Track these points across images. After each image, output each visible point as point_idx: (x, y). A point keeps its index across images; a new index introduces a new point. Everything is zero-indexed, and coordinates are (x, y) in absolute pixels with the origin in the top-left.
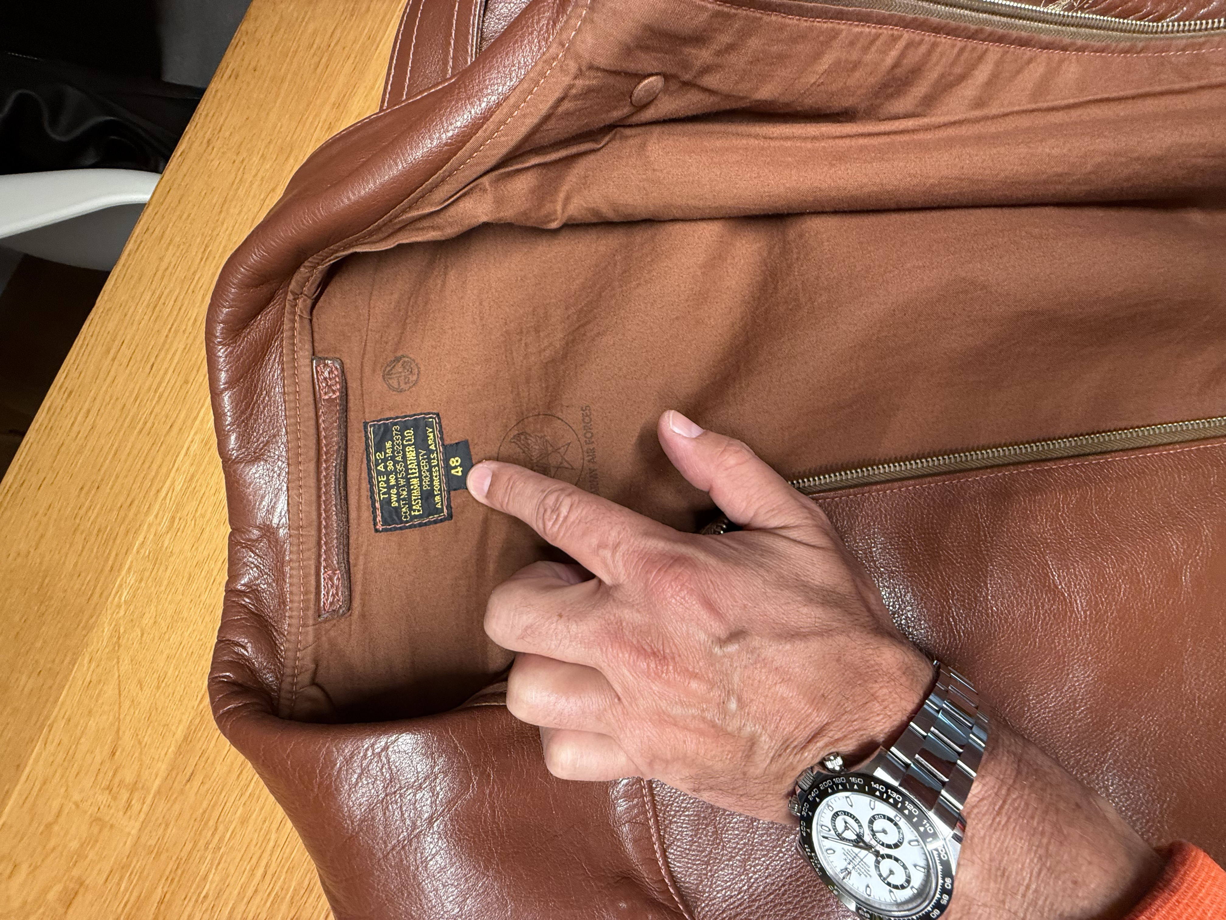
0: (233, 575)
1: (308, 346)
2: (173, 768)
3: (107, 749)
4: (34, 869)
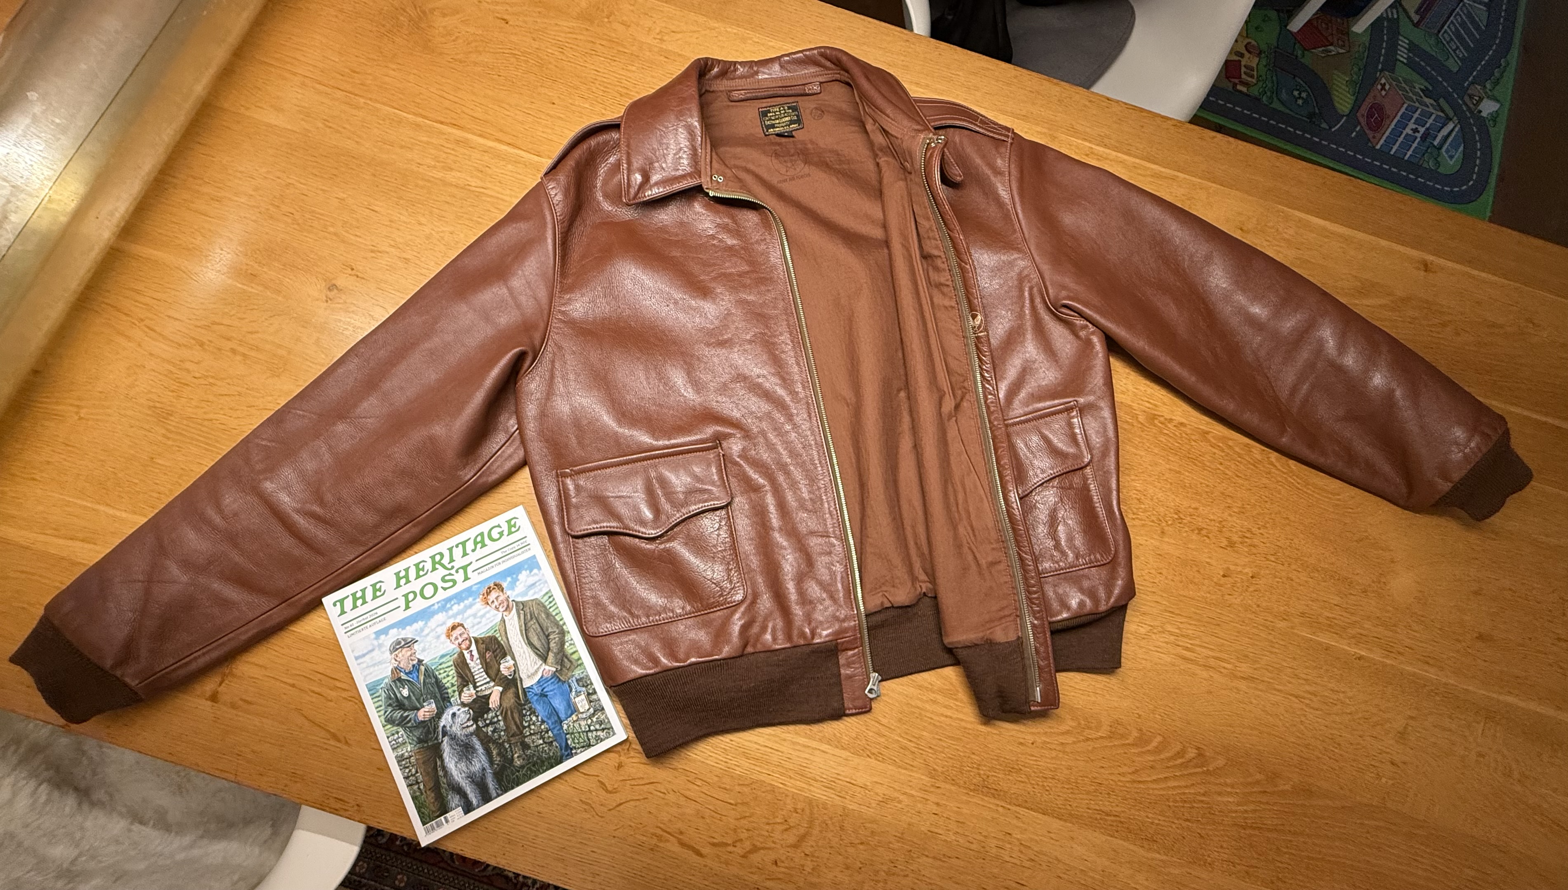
0: (741, 63)
1: (824, 80)
3: (675, 30)
4: (632, 11)
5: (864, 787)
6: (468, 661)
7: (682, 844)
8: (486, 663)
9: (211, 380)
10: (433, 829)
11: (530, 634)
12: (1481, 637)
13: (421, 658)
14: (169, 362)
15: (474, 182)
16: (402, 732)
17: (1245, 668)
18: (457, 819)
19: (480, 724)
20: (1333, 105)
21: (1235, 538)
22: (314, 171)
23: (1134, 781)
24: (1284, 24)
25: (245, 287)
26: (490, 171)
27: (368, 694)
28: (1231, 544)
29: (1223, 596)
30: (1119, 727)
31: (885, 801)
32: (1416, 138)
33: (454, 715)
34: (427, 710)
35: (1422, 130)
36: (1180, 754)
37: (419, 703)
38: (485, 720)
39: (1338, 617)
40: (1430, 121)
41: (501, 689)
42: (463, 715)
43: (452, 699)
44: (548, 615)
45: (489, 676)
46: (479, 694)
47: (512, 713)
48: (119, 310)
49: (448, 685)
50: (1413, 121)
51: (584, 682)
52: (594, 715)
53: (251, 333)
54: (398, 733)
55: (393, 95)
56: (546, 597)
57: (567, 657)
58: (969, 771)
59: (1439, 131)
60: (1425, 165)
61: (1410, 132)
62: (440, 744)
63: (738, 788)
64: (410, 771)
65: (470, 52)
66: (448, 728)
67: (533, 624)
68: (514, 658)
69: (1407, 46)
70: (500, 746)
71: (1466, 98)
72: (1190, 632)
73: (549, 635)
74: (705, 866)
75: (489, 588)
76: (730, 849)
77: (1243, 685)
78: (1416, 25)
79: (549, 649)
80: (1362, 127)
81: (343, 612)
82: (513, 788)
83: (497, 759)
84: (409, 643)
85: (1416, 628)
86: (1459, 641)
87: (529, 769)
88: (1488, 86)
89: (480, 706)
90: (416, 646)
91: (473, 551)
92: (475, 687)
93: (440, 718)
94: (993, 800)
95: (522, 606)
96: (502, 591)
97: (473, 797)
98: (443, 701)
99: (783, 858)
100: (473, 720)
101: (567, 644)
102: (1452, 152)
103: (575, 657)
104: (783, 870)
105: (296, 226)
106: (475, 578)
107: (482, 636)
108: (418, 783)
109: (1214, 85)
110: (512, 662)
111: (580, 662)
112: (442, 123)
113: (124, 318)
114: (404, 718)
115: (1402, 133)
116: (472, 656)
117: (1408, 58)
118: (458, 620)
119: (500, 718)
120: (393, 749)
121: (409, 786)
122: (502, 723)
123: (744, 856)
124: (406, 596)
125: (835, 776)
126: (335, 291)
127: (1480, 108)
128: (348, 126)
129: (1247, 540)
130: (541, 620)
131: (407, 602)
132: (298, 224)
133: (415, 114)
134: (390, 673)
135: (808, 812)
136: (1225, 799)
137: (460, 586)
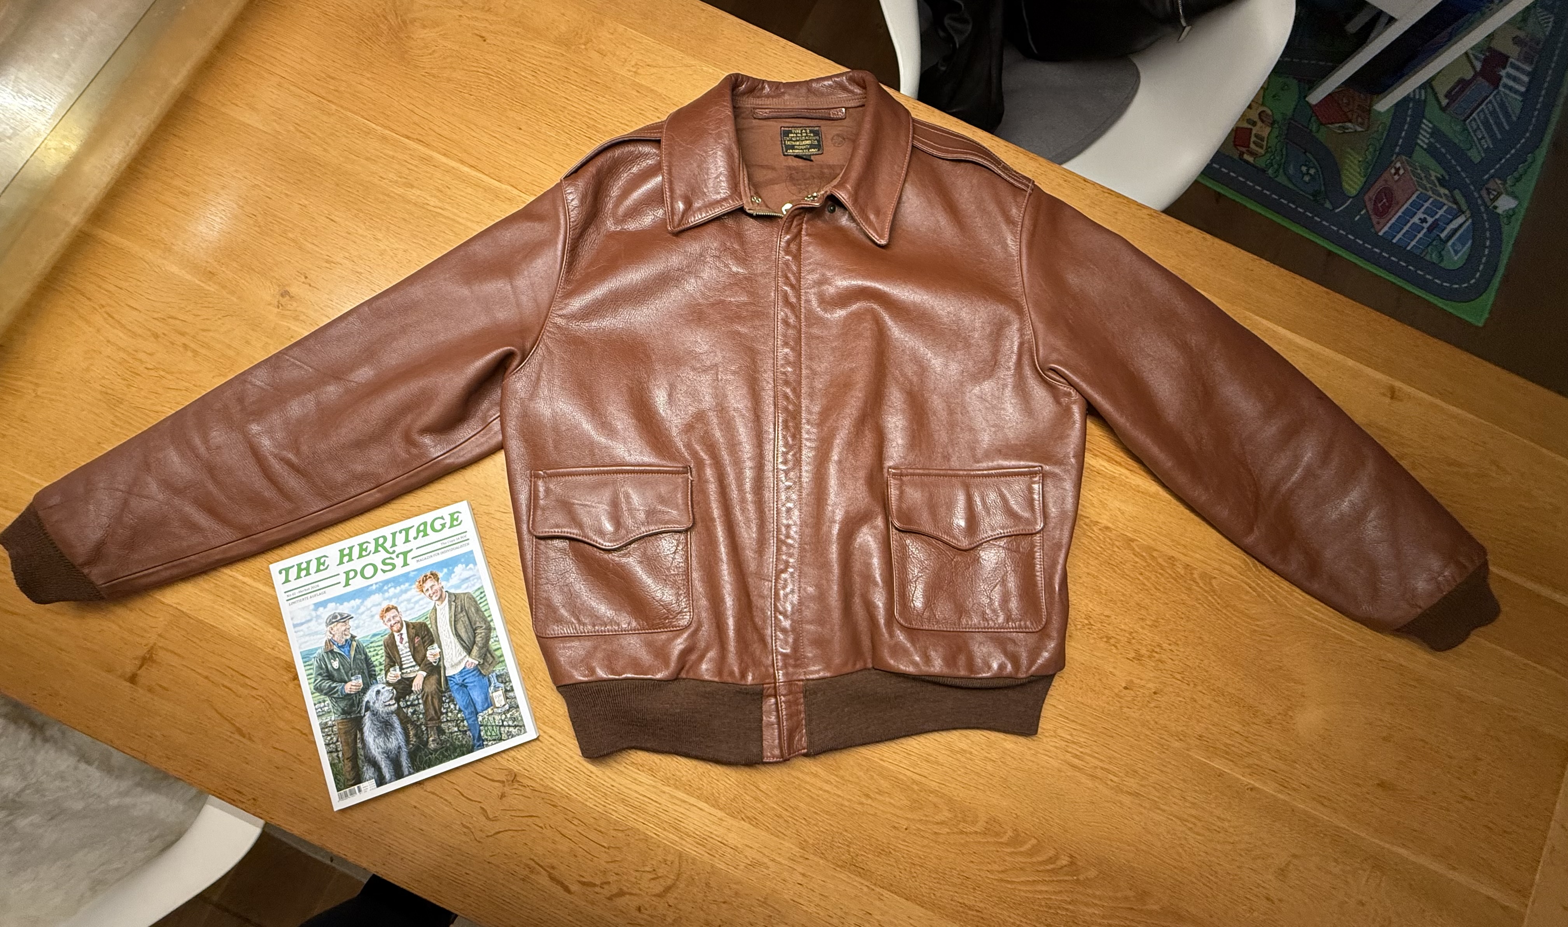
1: (850, 106)
2: (642, 85)
3: (650, 63)
4: (611, 40)
5: (735, 849)
6: (398, 643)
7: (552, 878)
8: (414, 648)
9: (162, 373)
10: (346, 796)
11: (458, 626)
12: (1382, 785)
13: (355, 634)
14: (124, 350)
15: (433, 202)
16: (328, 701)
17: (1132, 783)
18: (369, 790)
19: (401, 704)
20: (1341, 187)
21: (1144, 651)
22: (281, 176)
23: (1002, 880)
24: (1303, 95)
25: (202, 285)
26: (449, 192)
27: (301, 661)
28: (1138, 657)
29: (1121, 707)
30: (995, 824)
31: (754, 864)
32: (1423, 228)
33: (378, 692)
34: (354, 684)
35: (1430, 220)
36: (1052, 860)
37: (347, 676)
38: (407, 701)
39: (1237, 745)
40: (1441, 212)
41: (425, 674)
42: (387, 693)
43: (378, 678)
44: (478, 610)
45: (415, 660)
46: (404, 676)
47: (432, 697)
48: (83, 294)
49: (376, 663)
50: (1422, 210)
51: (504, 679)
52: (508, 711)
53: (203, 330)
54: (324, 701)
55: (364, 104)
56: (478, 593)
57: (490, 653)
58: (839, 847)
59: (1448, 224)
60: (1428, 258)
61: (1418, 222)
62: (362, 718)
63: (614, 833)
64: (332, 739)
65: (445, 68)
66: (371, 704)
67: (462, 616)
68: (440, 647)
69: (1429, 130)
70: (417, 727)
71: (1484, 193)
72: (1082, 740)
73: (476, 629)
74: (571, 902)
75: (426, 576)
76: (597, 889)
77: (1127, 800)
78: (1443, 109)
79: (474, 642)
80: (1367, 211)
81: (287, 581)
82: (424, 769)
83: (413, 740)
84: (344, 619)
85: (1315, 766)
86: (1359, 785)
87: (442, 753)
88: (1509, 182)
89: (403, 688)
90: (351, 622)
91: (415, 538)
92: (401, 669)
93: (365, 693)
94: (858, 879)
95: (454, 598)
96: (438, 580)
97: (387, 773)
98: (370, 677)
99: (647, 906)
100: (396, 699)
101: (492, 640)
102: (1459, 246)
103: (498, 653)
104: (645, 917)
105: (257, 229)
106: (413, 565)
107: (414, 621)
108: (337, 751)
109: (1218, 153)
110: (438, 650)
111: (502, 659)
112: (408, 137)
113: (88, 303)
114: (331, 689)
115: (1409, 221)
116: (402, 639)
117: (1430, 145)
118: (393, 603)
119: (421, 701)
120: (318, 716)
121: (330, 752)
122: (422, 706)
123: (610, 898)
124: (347, 573)
125: (709, 834)
126: (288, 297)
127: (1496, 204)
128: (318, 133)
129: (1155, 654)
130: (471, 614)
131: (348, 579)
132: (259, 227)
133: (383, 126)
134: (324, 644)
135: (677, 862)
136: (1091, 910)
137: (399, 571)
